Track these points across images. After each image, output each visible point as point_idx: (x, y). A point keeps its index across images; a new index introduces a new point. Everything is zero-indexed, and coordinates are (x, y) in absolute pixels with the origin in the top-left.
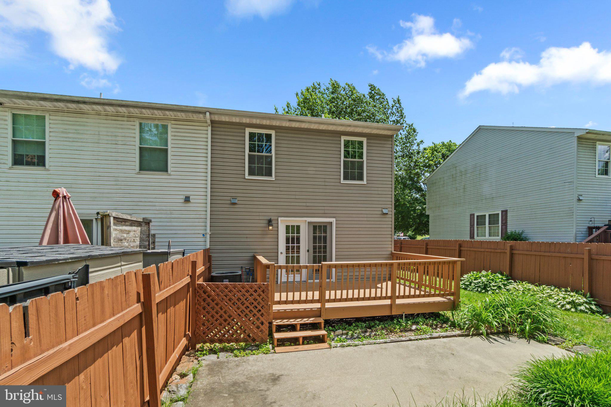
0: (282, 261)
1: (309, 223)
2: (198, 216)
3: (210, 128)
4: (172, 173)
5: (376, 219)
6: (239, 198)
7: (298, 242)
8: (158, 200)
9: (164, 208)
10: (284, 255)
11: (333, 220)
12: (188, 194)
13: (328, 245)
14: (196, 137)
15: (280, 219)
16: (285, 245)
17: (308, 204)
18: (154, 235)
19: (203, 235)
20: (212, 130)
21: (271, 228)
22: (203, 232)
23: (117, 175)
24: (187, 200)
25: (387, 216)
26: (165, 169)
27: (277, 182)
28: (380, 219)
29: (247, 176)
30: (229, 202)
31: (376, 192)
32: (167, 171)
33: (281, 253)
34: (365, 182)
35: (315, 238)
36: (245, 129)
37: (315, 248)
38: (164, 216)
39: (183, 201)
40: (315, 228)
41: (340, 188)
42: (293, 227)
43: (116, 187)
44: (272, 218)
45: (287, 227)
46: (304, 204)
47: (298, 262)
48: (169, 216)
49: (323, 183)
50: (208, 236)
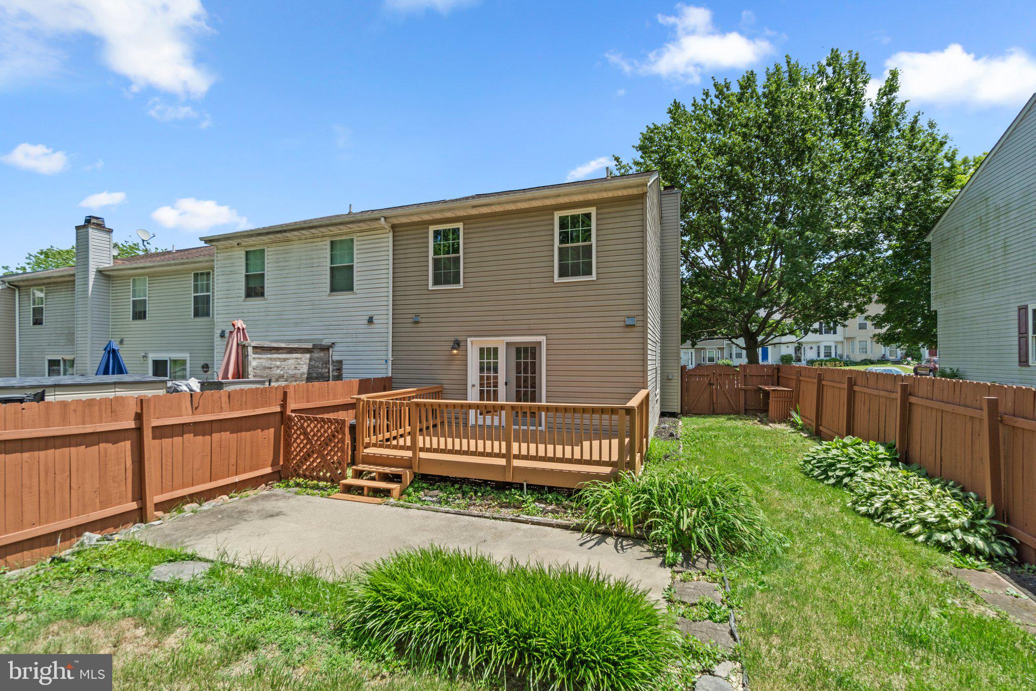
0: (473, 397)
1: (508, 344)
2: (380, 339)
3: (391, 235)
4: (358, 291)
5: (615, 335)
6: (422, 315)
7: (496, 370)
8: (346, 323)
9: (350, 331)
10: (478, 388)
11: (542, 339)
12: (371, 313)
13: (537, 375)
14: (379, 247)
15: (469, 340)
16: (479, 374)
17: (506, 318)
18: (340, 362)
19: (386, 361)
20: (394, 236)
21: (455, 352)
22: (384, 357)
23: (312, 299)
24: (370, 320)
25: (636, 329)
26: (351, 289)
27: (467, 290)
28: (621, 335)
29: (431, 287)
30: (411, 320)
31: (615, 291)
32: (352, 290)
33: (473, 386)
34: (594, 277)
35: (518, 365)
36: (428, 228)
37: (518, 379)
38: (350, 340)
39: (366, 322)
40: (518, 351)
41: (555, 290)
42: (489, 349)
43: (312, 311)
44: (460, 338)
45: (482, 350)
46: (501, 318)
47: (496, 399)
48: (354, 340)
49: (527, 286)
50: (390, 363)
